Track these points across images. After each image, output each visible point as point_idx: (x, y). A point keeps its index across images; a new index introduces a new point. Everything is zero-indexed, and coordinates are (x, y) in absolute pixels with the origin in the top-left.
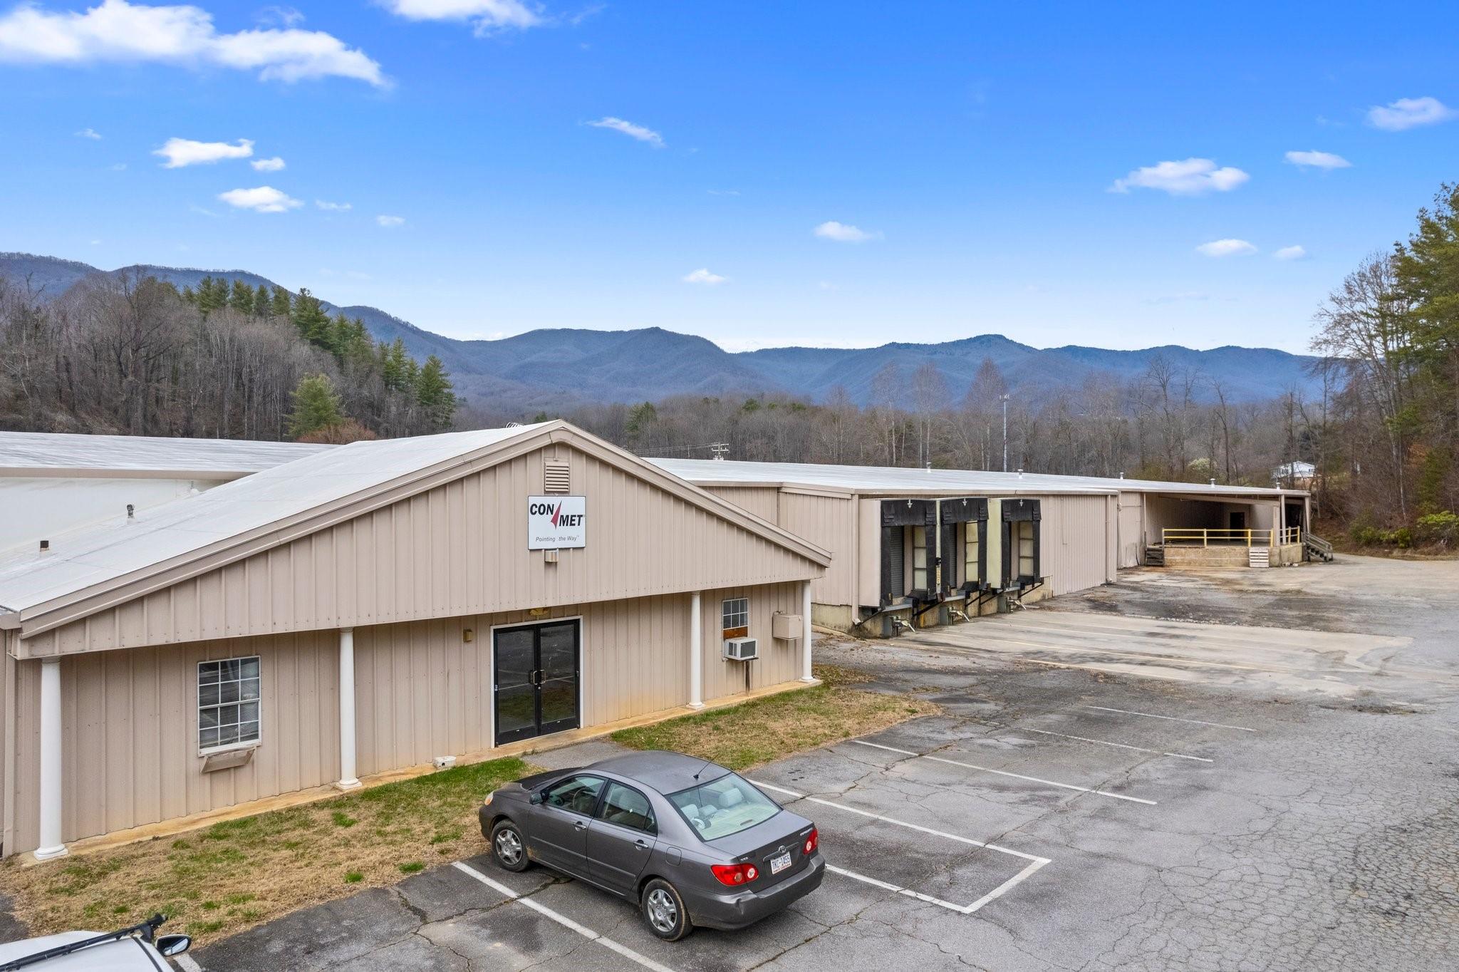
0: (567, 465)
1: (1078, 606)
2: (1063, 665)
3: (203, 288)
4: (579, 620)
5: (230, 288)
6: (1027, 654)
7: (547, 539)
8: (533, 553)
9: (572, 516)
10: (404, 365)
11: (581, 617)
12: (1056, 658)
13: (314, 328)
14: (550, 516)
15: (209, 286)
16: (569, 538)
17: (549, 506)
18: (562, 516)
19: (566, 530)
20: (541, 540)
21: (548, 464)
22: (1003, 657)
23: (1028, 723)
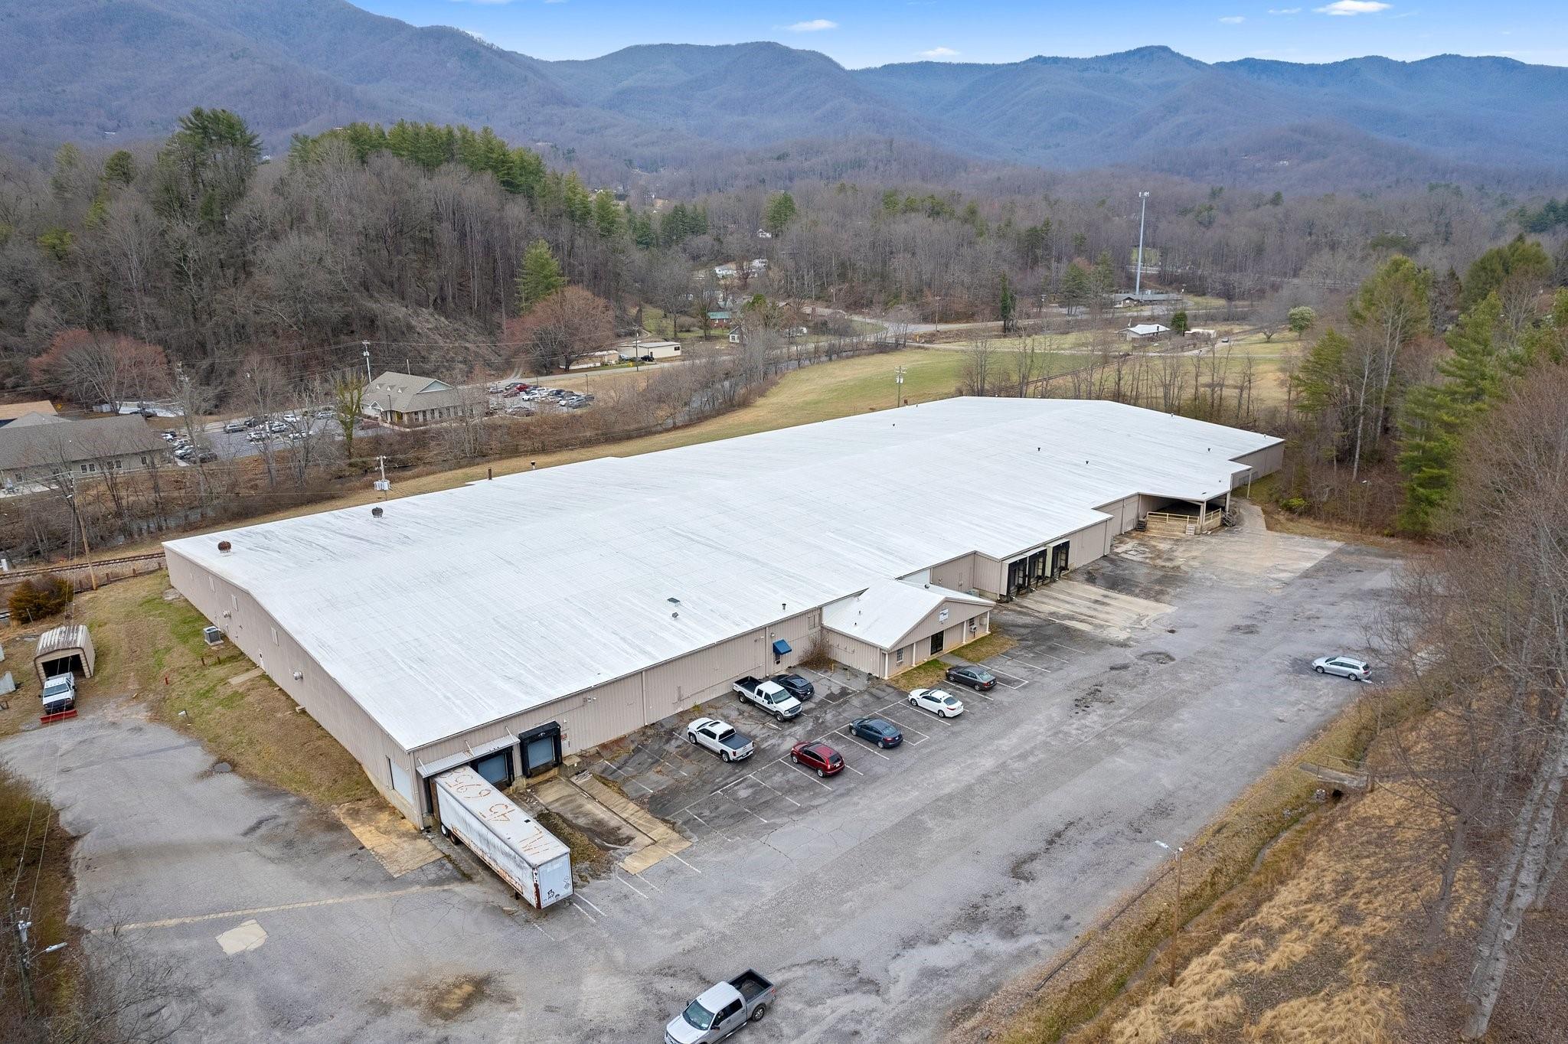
1: (1078, 578)
2: (1057, 621)
6: (1050, 614)
13: (503, 170)
22: (1041, 615)
23: (1037, 649)
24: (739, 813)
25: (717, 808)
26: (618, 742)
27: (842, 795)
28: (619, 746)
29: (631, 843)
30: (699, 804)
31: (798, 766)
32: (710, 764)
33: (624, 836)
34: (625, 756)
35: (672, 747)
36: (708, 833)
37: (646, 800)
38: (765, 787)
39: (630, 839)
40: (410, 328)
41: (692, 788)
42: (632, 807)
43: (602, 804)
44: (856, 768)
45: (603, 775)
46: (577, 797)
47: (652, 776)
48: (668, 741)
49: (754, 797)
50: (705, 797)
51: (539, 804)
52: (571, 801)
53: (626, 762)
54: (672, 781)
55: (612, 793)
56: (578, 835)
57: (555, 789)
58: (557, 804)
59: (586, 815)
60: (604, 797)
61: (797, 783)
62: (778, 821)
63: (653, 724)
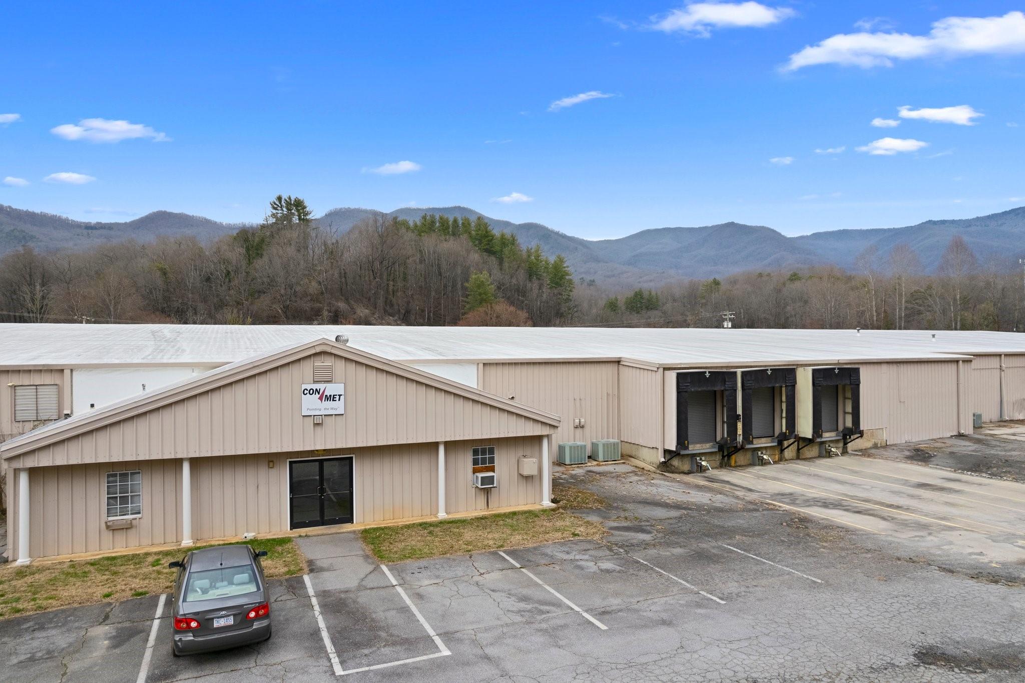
0: (331, 365)
1: (896, 455)
2: (786, 508)
3: (423, 221)
4: (352, 457)
5: (437, 220)
6: (777, 495)
7: (316, 409)
8: (305, 418)
9: (334, 395)
10: (541, 262)
11: (354, 456)
12: (794, 500)
13: (485, 241)
14: (318, 396)
15: (425, 219)
16: (332, 409)
17: (316, 390)
18: (326, 396)
19: (330, 404)
20: (310, 410)
21: (316, 364)
22: (753, 496)
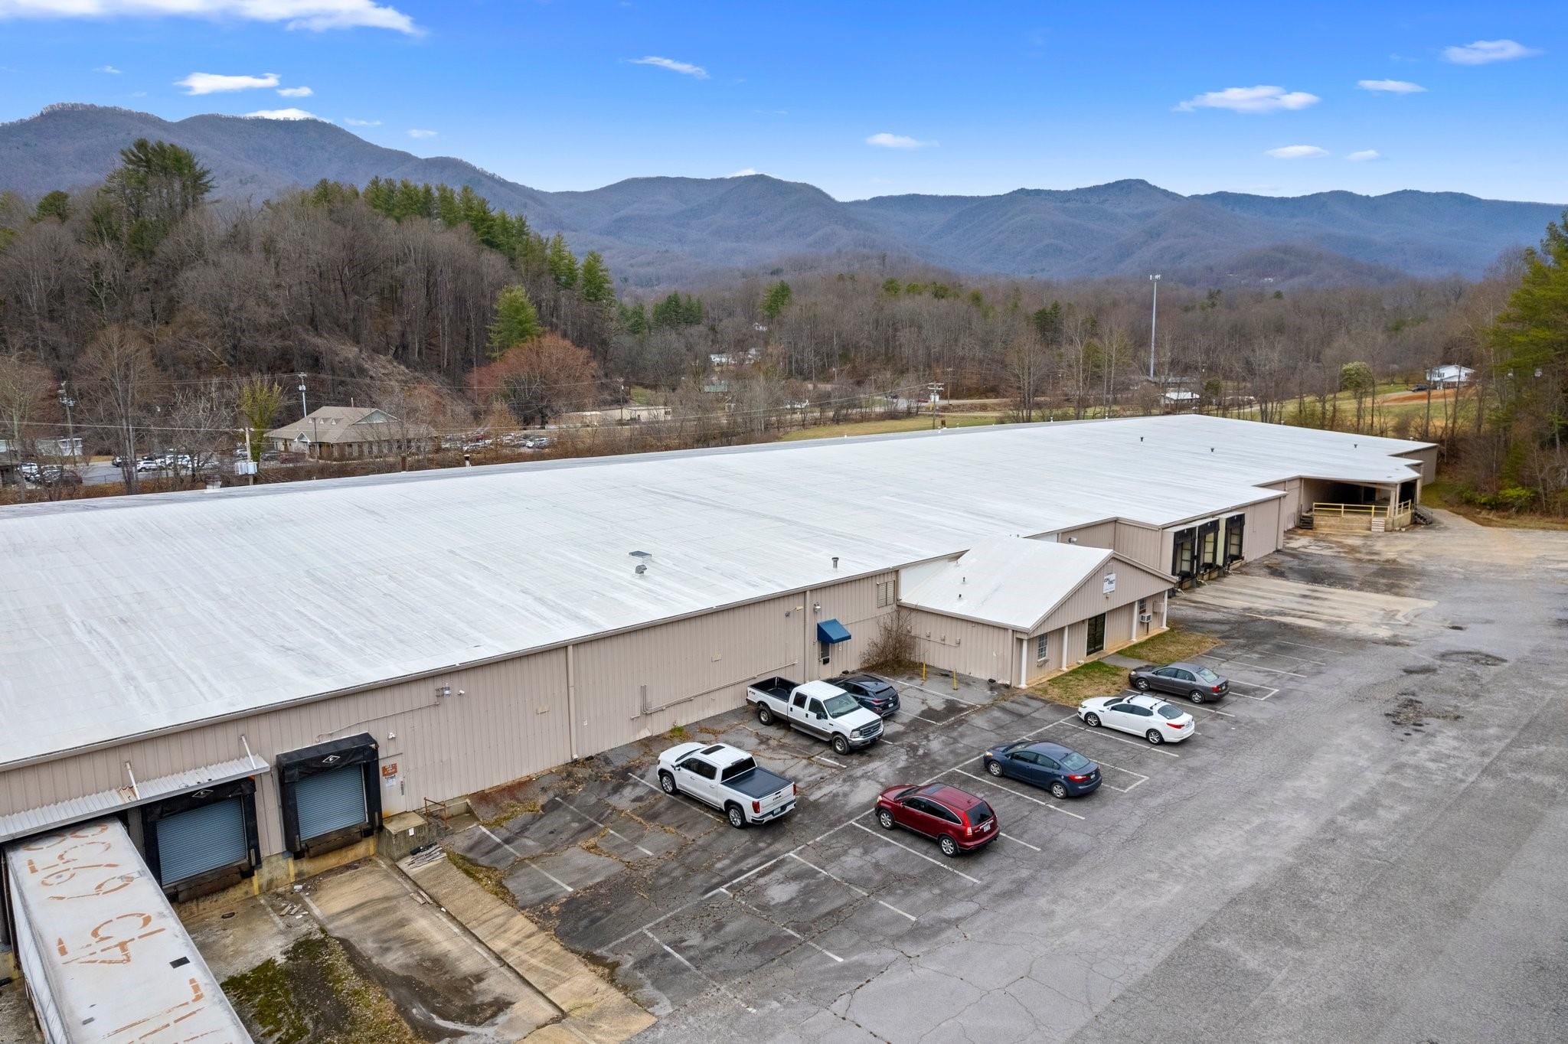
0: (1112, 564)
1: (1262, 572)
2: (1264, 618)
3: (372, 188)
5: (397, 188)
6: (1245, 609)
8: (1103, 595)
10: (563, 259)
12: (1259, 613)
13: (483, 228)
15: (377, 186)
22: (1233, 611)
23: (1259, 648)
24: (772, 938)
25: (719, 926)
26: (514, 790)
27: (1007, 895)
28: (514, 797)
29: (501, 1019)
30: (676, 918)
31: (896, 834)
32: (702, 832)
33: (488, 999)
34: (523, 816)
35: (624, 801)
36: (698, 990)
37: (554, 909)
38: (828, 879)
39: (501, 1005)
40: (362, 371)
41: (664, 881)
42: (521, 923)
43: (453, 919)
44: (1020, 837)
45: (470, 856)
46: (403, 901)
47: (577, 856)
48: (617, 789)
49: (805, 902)
50: (692, 901)
51: (310, 917)
52: (387, 911)
53: (524, 829)
54: (618, 868)
55: (480, 894)
56: (374, 995)
57: (357, 885)
58: (349, 919)
59: (408, 943)
60: (460, 903)
61: (898, 869)
62: (871, 957)
63: (591, 758)
